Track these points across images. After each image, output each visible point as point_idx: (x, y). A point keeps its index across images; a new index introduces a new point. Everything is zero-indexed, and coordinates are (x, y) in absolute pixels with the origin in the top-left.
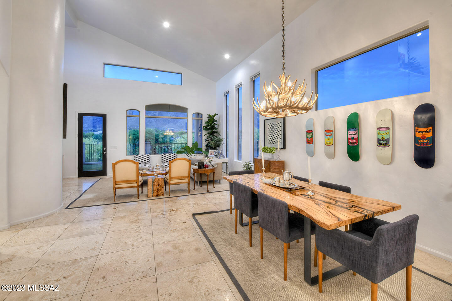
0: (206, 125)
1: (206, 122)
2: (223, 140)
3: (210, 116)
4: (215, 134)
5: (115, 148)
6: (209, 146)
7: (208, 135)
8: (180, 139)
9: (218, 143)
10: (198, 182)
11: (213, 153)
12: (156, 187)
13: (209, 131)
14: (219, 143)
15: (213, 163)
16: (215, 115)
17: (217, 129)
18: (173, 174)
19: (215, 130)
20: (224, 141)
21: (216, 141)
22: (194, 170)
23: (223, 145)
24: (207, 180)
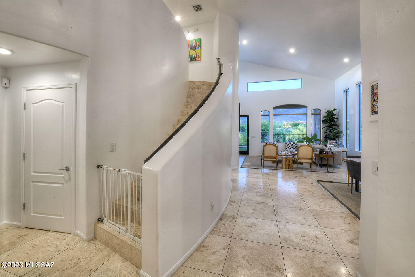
0: (324, 119)
1: (324, 117)
2: (342, 133)
3: (328, 111)
4: (334, 127)
5: (254, 137)
6: (328, 137)
7: (327, 128)
8: (296, 130)
9: (337, 135)
10: (319, 165)
11: (332, 143)
12: (288, 163)
13: (328, 124)
14: (339, 134)
15: (332, 150)
16: (334, 110)
17: (336, 122)
18: (300, 156)
19: (333, 123)
20: (344, 133)
21: (335, 133)
22: (316, 154)
23: (342, 136)
24: (327, 164)
